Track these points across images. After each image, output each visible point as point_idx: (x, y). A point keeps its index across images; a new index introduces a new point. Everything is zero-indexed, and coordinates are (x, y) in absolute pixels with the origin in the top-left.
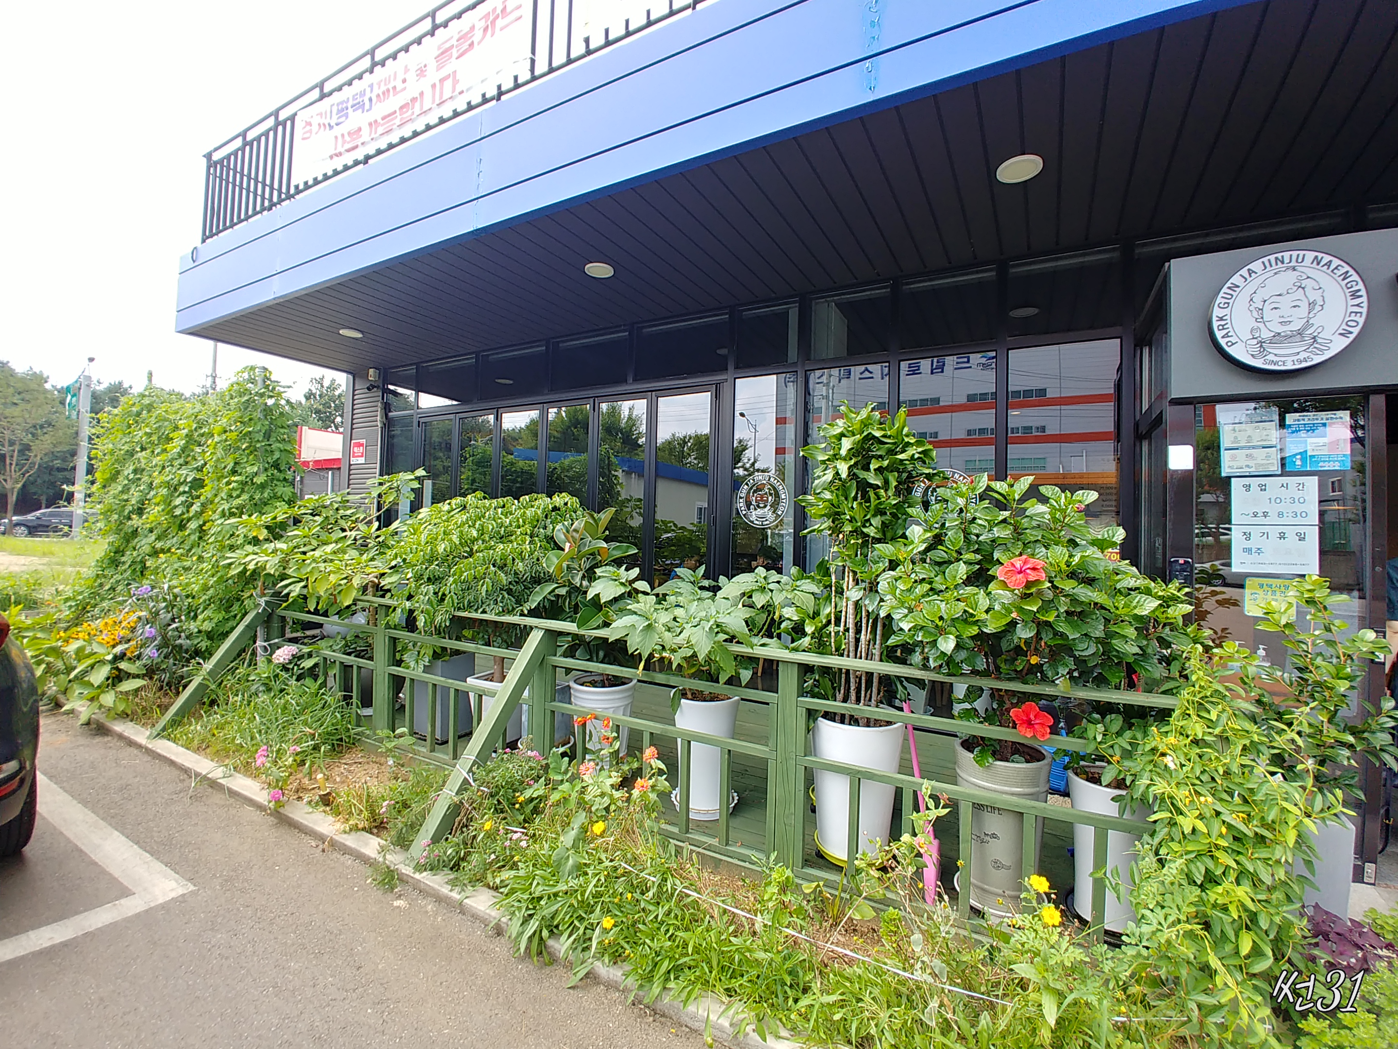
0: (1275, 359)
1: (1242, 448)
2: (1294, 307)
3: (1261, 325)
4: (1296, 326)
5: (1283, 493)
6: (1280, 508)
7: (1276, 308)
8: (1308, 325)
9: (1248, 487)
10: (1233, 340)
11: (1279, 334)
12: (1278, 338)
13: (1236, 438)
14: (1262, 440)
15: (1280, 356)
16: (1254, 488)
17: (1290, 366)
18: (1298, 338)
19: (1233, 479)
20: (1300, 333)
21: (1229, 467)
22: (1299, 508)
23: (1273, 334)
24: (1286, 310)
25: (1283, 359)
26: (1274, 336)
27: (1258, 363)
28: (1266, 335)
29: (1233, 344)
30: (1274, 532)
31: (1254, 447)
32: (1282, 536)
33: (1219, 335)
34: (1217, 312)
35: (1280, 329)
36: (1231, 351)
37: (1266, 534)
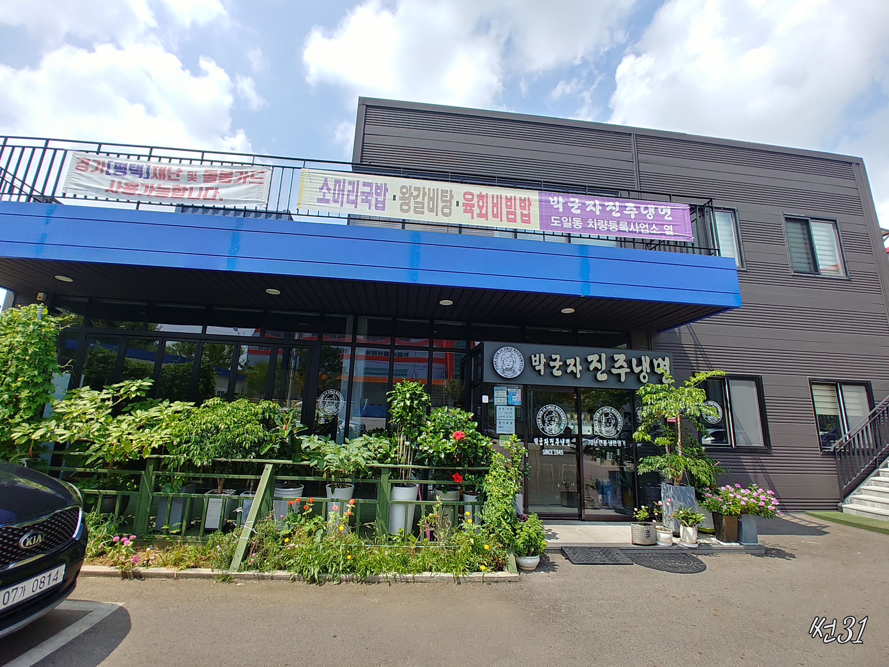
1: (499, 397)
2: (510, 361)
3: (503, 365)
4: (510, 367)
5: (507, 411)
6: (507, 415)
7: (506, 361)
8: (513, 367)
9: (500, 408)
12: (507, 369)
13: (498, 394)
14: (503, 395)
15: (508, 374)
16: (502, 409)
17: (509, 377)
18: (511, 370)
19: (497, 406)
20: (511, 368)
21: (496, 403)
22: (511, 415)
24: (508, 362)
27: (503, 375)
28: (505, 368)
29: (498, 369)
30: (506, 421)
32: (507, 423)
33: (495, 366)
34: (494, 360)
35: (507, 367)
36: (497, 371)
37: (504, 422)
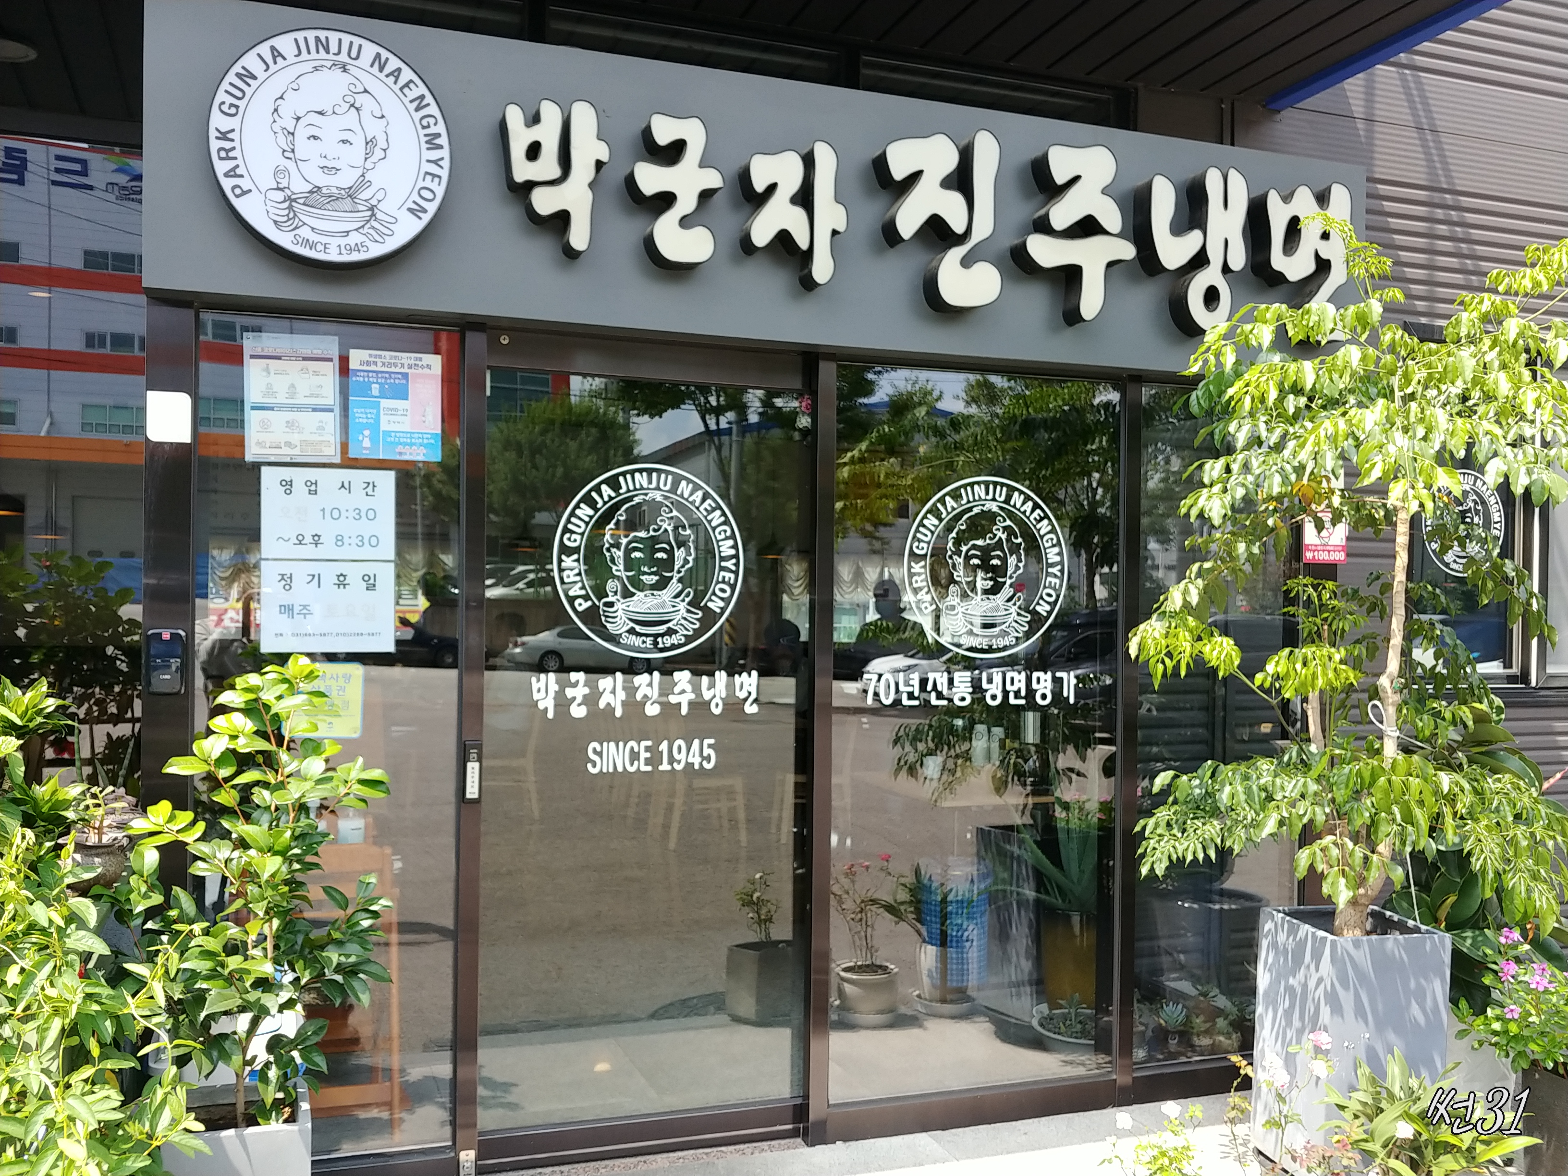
0: (313, 237)
1: (281, 407)
2: (343, 141)
3: (290, 165)
4: (346, 179)
5: (343, 500)
6: (340, 528)
7: (315, 138)
9: (288, 485)
10: (245, 184)
11: (319, 188)
12: (317, 198)
13: (269, 386)
14: (312, 395)
15: (322, 233)
16: (299, 487)
17: (333, 256)
18: (347, 204)
19: (264, 469)
20: (351, 193)
21: (258, 443)
22: (366, 528)
23: (309, 187)
24: (330, 145)
25: (324, 240)
26: (311, 192)
27: (284, 240)
28: (299, 187)
29: (244, 193)
30: (329, 572)
31: (299, 408)
32: (342, 581)
33: (220, 168)
34: (218, 121)
36: (240, 205)
37: (316, 578)
